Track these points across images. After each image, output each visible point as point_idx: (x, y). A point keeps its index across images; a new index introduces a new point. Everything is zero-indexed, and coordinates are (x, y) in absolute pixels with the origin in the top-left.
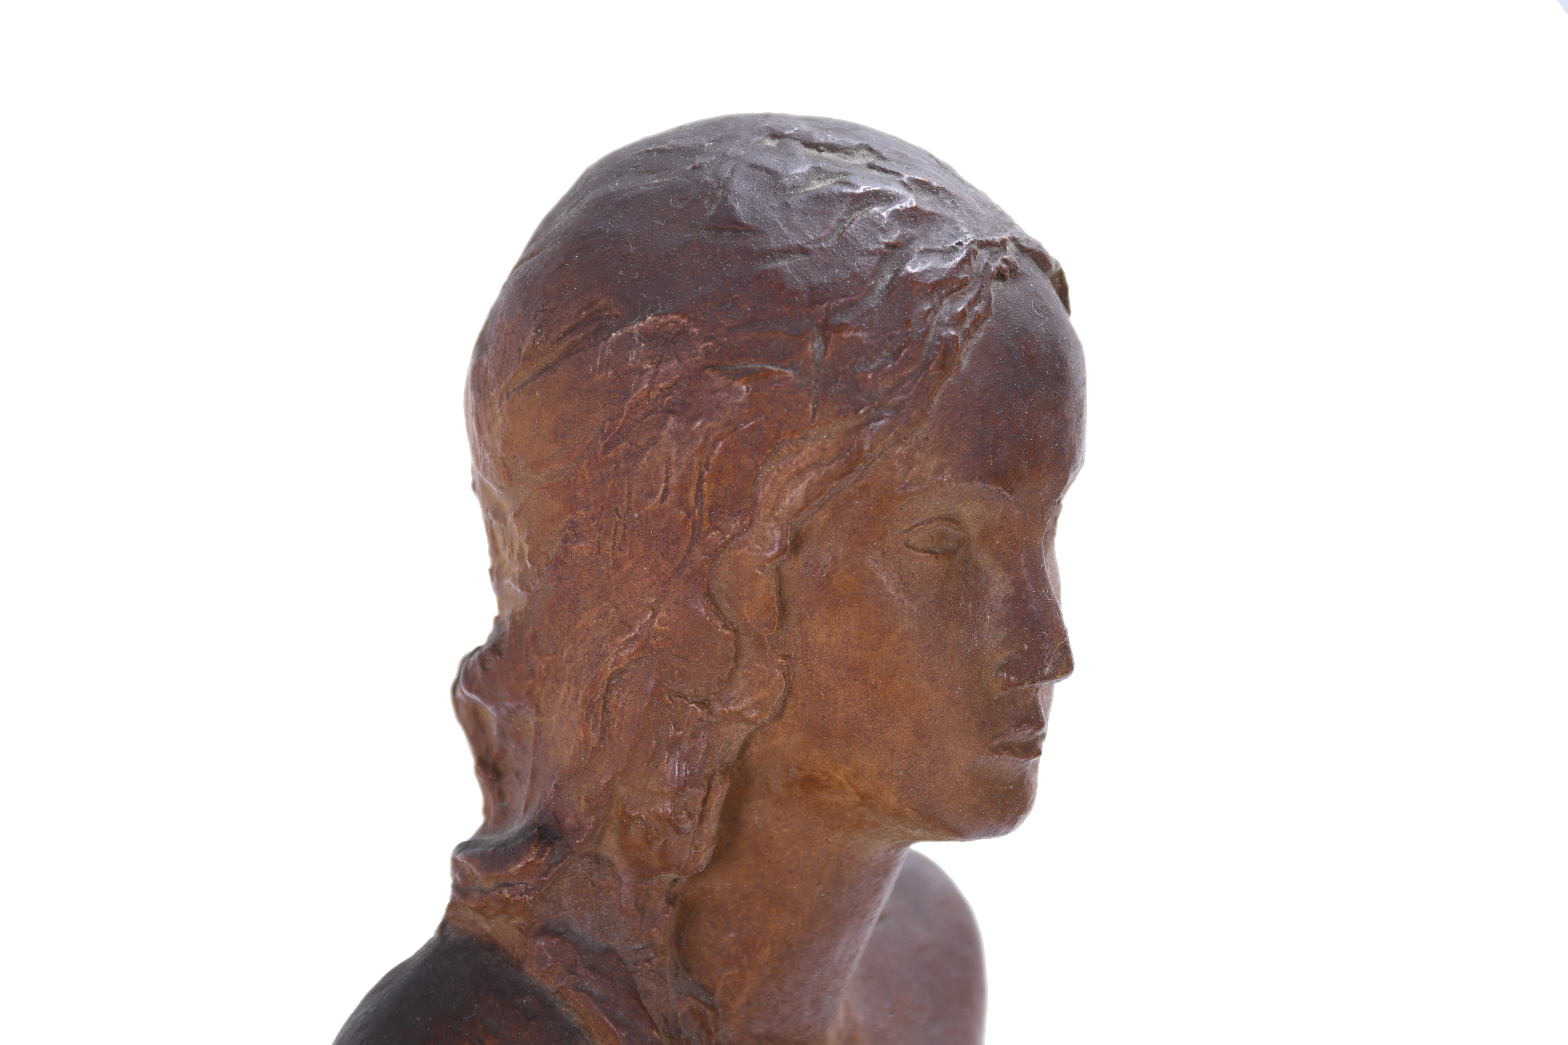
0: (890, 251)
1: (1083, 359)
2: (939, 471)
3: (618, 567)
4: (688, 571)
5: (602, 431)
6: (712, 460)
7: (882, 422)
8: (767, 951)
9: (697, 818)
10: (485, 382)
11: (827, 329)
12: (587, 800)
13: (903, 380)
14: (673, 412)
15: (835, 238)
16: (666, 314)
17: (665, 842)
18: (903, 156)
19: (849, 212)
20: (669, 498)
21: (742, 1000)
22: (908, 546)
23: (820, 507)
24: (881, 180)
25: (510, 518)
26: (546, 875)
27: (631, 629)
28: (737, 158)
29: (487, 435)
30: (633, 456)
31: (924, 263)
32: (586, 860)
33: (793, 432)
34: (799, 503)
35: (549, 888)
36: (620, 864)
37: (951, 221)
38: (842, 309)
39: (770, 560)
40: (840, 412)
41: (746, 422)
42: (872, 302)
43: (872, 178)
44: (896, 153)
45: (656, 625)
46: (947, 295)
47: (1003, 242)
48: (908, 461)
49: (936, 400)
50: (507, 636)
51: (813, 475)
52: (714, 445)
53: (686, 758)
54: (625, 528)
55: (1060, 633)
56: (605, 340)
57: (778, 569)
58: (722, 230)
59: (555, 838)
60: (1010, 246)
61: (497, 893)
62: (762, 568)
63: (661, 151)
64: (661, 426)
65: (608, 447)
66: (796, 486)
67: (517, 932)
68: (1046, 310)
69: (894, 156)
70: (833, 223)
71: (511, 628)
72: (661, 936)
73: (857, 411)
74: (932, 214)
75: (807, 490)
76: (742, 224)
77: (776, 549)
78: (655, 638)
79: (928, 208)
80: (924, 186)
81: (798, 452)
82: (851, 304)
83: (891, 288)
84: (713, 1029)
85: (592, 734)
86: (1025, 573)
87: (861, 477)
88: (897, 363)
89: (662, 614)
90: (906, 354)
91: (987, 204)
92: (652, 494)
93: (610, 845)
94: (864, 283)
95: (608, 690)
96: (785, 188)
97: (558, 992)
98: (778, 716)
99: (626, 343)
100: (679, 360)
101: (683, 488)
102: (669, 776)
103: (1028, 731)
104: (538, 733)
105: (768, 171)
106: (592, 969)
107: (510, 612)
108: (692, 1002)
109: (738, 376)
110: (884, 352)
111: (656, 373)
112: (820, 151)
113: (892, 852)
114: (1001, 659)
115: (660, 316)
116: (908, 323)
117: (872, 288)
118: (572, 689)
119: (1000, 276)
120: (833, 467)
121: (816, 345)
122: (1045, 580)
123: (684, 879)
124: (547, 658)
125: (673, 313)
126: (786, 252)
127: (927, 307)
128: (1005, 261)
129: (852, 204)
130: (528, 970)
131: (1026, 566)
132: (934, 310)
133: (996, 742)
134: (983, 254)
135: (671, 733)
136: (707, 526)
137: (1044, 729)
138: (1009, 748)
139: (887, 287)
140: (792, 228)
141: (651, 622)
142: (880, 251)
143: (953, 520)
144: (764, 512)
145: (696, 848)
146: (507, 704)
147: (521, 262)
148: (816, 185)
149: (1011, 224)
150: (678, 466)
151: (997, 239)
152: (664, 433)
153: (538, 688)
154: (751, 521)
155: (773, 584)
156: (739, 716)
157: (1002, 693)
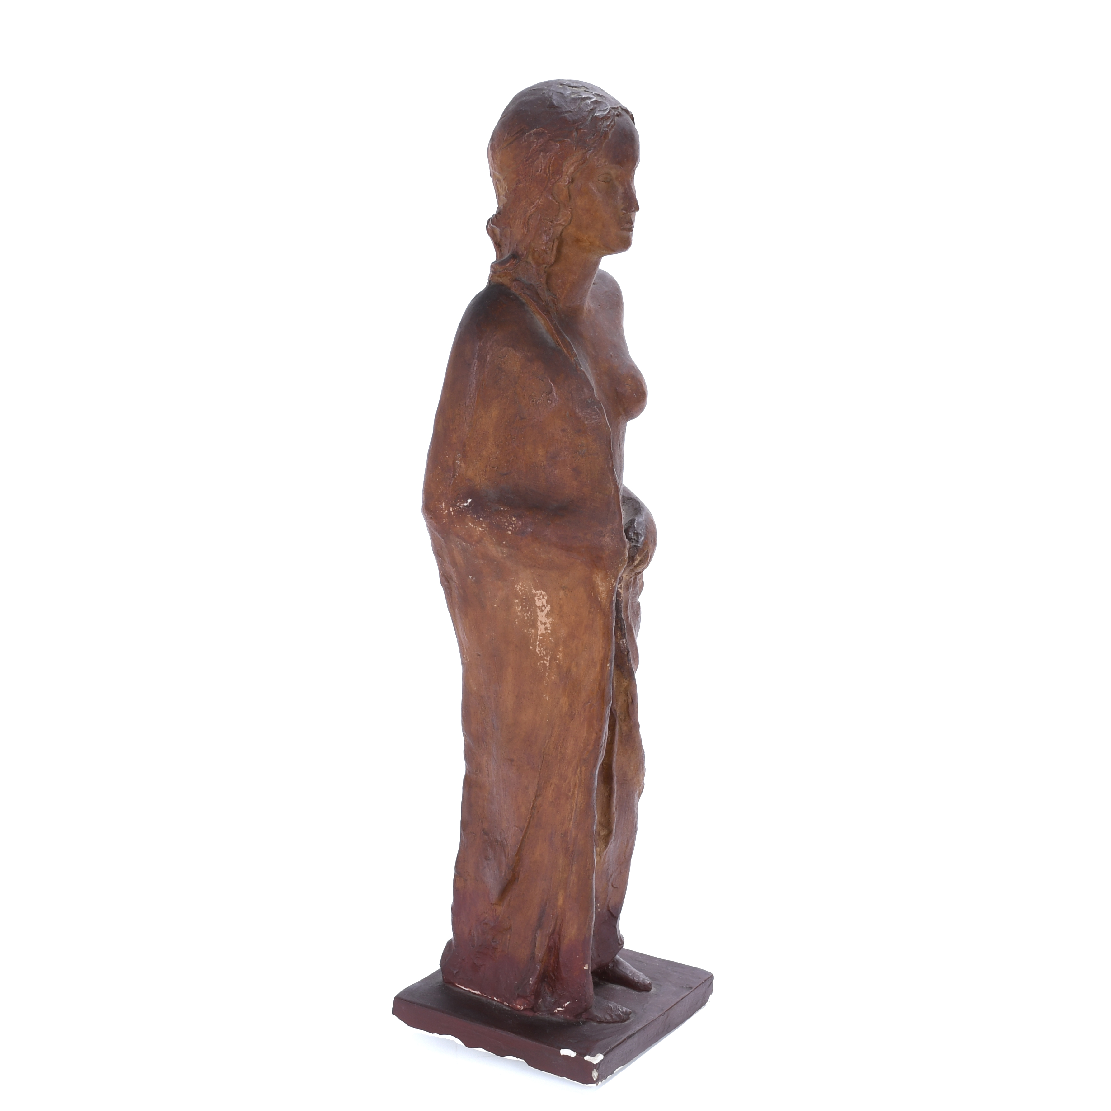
0: (591, 111)
1: (638, 135)
2: (605, 162)
3: (530, 189)
4: (547, 189)
5: (525, 157)
6: (552, 162)
7: (591, 151)
8: (569, 284)
9: (551, 250)
10: (494, 148)
11: (577, 130)
12: (524, 247)
13: (596, 141)
14: (542, 151)
15: (578, 108)
16: (539, 128)
17: (544, 257)
18: (592, 88)
19: (581, 102)
20: (542, 172)
21: (563, 297)
22: (599, 180)
23: (578, 172)
24: (588, 94)
25: (502, 181)
26: (515, 266)
27: (534, 204)
28: (553, 90)
29: (495, 161)
30: (533, 162)
31: (599, 113)
32: (524, 262)
33: (571, 154)
34: (573, 171)
35: (516, 270)
36: (533, 263)
37: (605, 103)
38: (581, 125)
39: (566, 185)
40: (581, 149)
41: (559, 152)
42: (588, 123)
43: (586, 93)
44: (591, 87)
45: (540, 203)
46: (605, 120)
47: (618, 108)
48: (598, 160)
49: (604, 145)
50: (502, 210)
51: (576, 164)
52: (552, 158)
53: (548, 235)
54: (531, 180)
55: (636, 201)
56: (525, 135)
57: (568, 187)
58: (551, 107)
59: (517, 257)
60: (619, 108)
61: (504, 271)
62: (565, 187)
63: (534, 90)
64: (539, 154)
65: (527, 161)
66: (572, 167)
67: (508, 281)
68: (629, 123)
69: (590, 88)
70: (577, 105)
71: (503, 208)
72: (543, 280)
73: (585, 148)
74: (600, 101)
75: (574, 168)
76: (555, 106)
77: (568, 182)
78: (540, 206)
79: (599, 100)
80: (598, 95)
81: (572, 159)
82: (583, 123)
83: (592, 119)
84: (556, 304)
85: (525, 231)
86: (627, 186)
87: (587, 164)
88: (594, 137)
89: (541, 200)
90: (596, 135)
91: (613, 99)
92: (538, 171)
93: (530, 259)
94: (585, 118)
95: (529, 219)
96: (565, 97)
97: (519, 294)
98: (570, 224)
99: (530, 135)
100: (543, 139)
101: (545, 169)
102: (544, 240)
103: (629, 225)
104: (511, 233)
105: (561, 93)
106: (527, 288)
107: (502, 204)
108: (551, 297)
109: (557, 141)
110: (591, 135)
111: (537, 142)
112: (572, 88)
113: (598, 259)
114: (622, 207)
115: (538, 129)
116: (596, 127)
117: (587, 120)
118: (520, 220)
119: (617, 115)
120: (580, 162)
121: (575, 133)
122: (632, 188)
123: (548, 266)
124: (513, 214)
125: (541, 128)
126: (567, 112)
127: (600, 123)
128: (618, 112)
129: (581, 100)
130: (512, 289)
131: (627, 185)
132: (602, 124)
133: (622, 227)
134: (613, 110)
135: (544, 229)
136: (551, 178)
137: (633, 225)
138: (624, 229)
139: (591, 119)
140: (568, 106)
141: (539, 202)
142: (589, 111)
143: (609, 174)
144: (564, 174)
145: (551, 258)
146: (503, 227)
147: (501, 119)
148: (573, 96)
149: (619, 103)
150: (544, 164)
151: (616, 107)
152: (540, 156)
153: (511, 222)
154: (562, 176)
155: (567, 191)
156: (560, 224)
157: (622, 216)
